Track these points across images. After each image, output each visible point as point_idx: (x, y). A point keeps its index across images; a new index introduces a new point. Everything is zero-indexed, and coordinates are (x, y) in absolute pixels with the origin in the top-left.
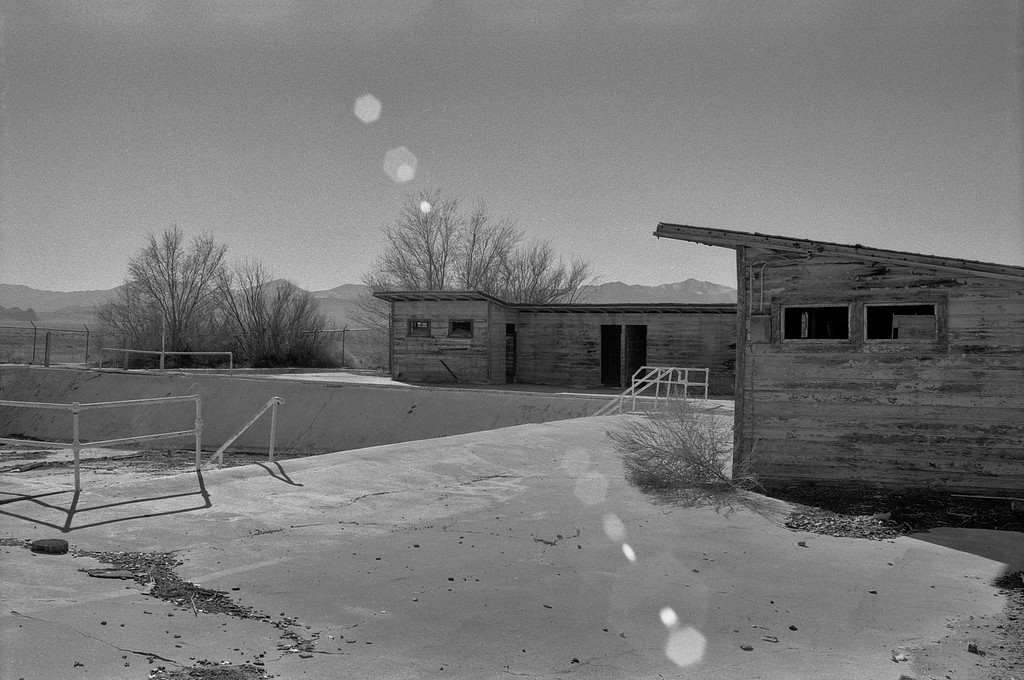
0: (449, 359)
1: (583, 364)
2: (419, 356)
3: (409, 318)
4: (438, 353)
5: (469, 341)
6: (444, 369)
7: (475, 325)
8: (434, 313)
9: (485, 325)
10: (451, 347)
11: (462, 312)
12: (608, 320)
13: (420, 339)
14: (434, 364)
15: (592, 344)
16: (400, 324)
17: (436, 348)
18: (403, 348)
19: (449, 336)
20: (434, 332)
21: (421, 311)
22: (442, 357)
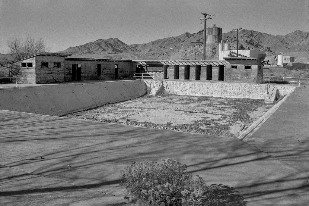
0: (53, 75)
1: (67, 75)
2: (45, 75)
3: (41, 62)
4: (51, 73)
5: (59, 69)
6: (52, 79)
7: (61, 64)
8: (49, 60)
9: (63, 64)
10: (54, 71)
11: (57, 60)
12: (74, 62)
13: (45, 69)
14: (49, 77)
15: (70, 69)
16: (38, 64)
17: (49, 72)
18: (40, 72)
19: (54, 68)
20: (49, 66)
21: (45, 59)
22: (51, 75)
